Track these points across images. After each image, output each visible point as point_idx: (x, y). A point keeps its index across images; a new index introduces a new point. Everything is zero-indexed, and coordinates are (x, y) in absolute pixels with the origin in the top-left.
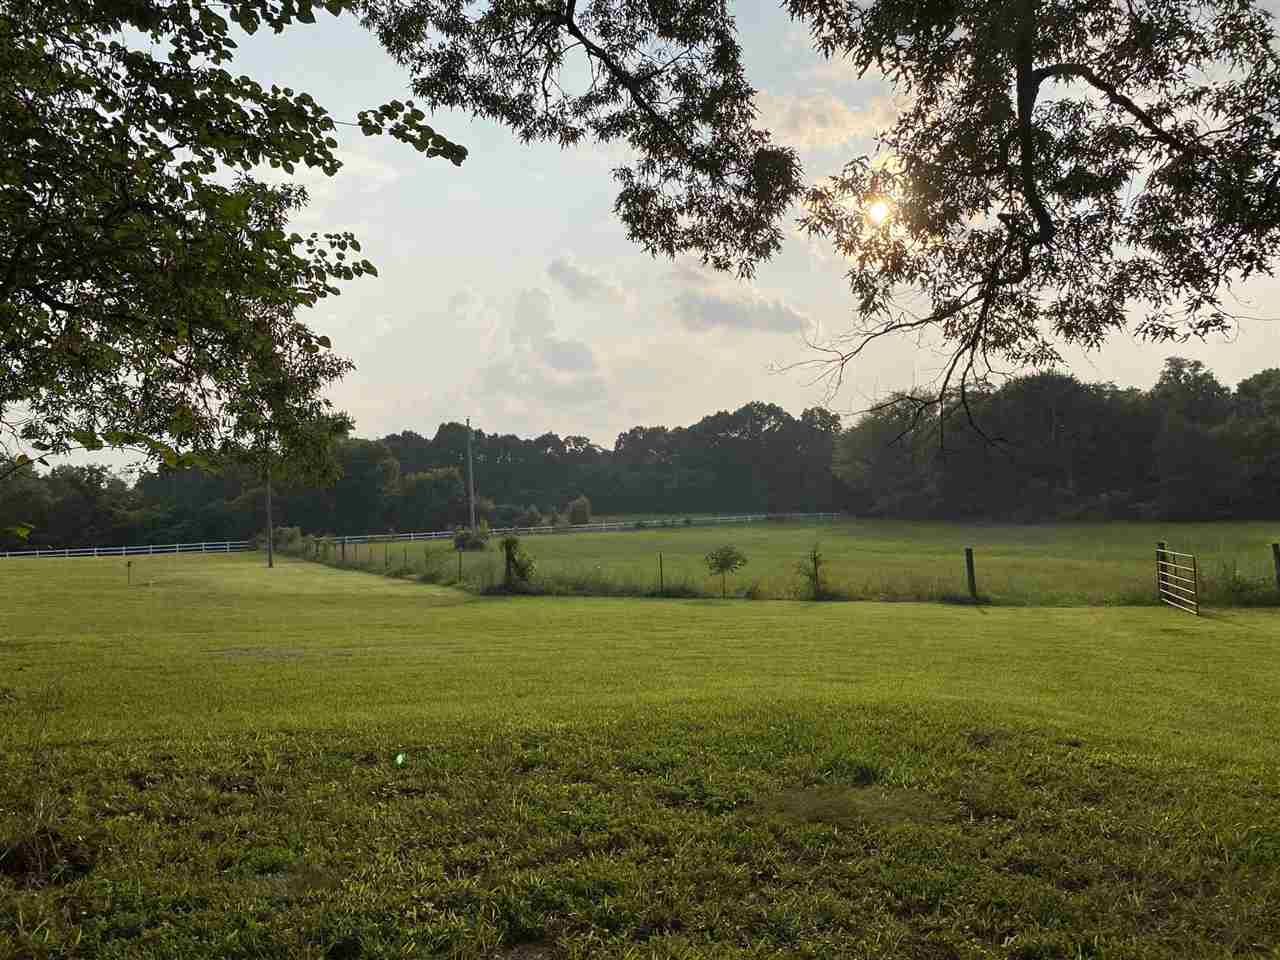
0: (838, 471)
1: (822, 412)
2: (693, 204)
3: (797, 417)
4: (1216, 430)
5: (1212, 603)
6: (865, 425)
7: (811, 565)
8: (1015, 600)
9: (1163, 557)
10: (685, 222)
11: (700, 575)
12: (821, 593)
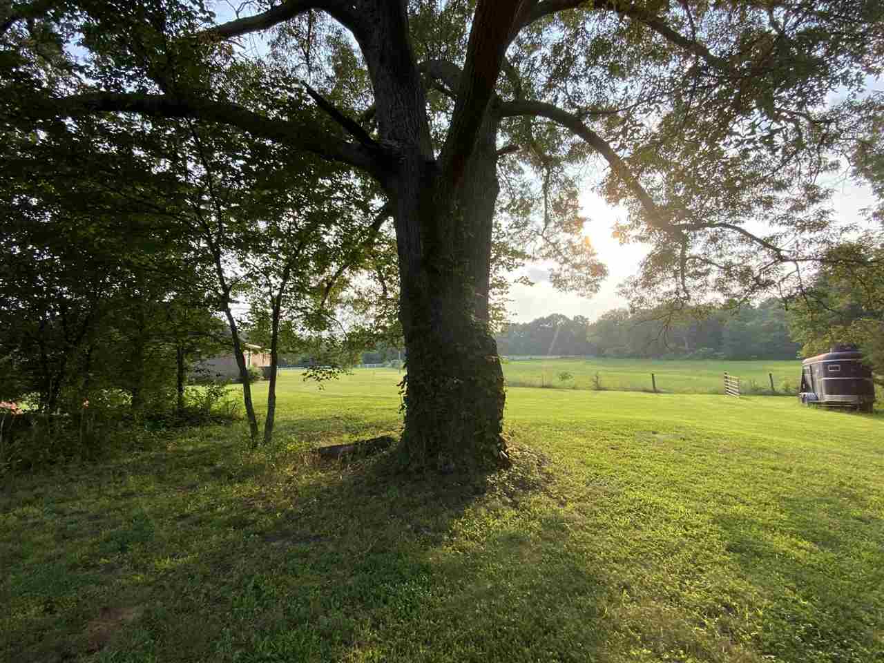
0: (588, 339)
1: (582, 318)
2: (572, 277)
3: (572, 319)
4: (748, 324)
5: (745, 394)
6: (600, 322)
7: (595, 378)
8: (669, 392)
9: (726, 378)
10: (570, 283)
11: (556, 381)
12: (599, 389)
